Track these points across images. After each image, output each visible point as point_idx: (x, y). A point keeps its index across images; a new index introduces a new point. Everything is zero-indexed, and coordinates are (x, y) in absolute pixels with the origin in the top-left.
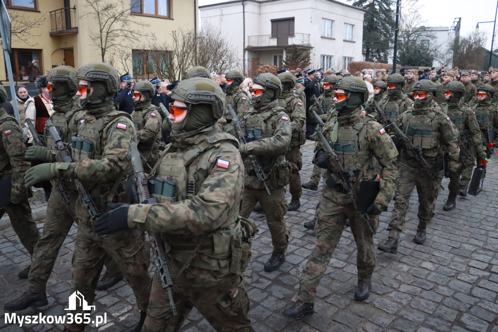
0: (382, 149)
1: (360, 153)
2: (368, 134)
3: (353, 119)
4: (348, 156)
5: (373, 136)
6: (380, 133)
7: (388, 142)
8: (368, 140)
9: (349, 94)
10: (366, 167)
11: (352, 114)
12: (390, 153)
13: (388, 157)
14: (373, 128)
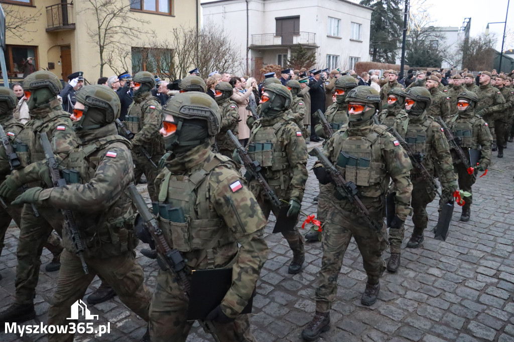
0: (235, 217)
1: (197, 222)
2: (211, 191)
3: (190, 165)
4: (176, 228)
5: (219, 195)
6: (231, 190)
7: (246, 205)
8: (210, 201)
9: (180, 123)
10: (213, 243)
11: (187, 156)
12: (249, 224)
13: (245, 231)
14: (218, 182)
